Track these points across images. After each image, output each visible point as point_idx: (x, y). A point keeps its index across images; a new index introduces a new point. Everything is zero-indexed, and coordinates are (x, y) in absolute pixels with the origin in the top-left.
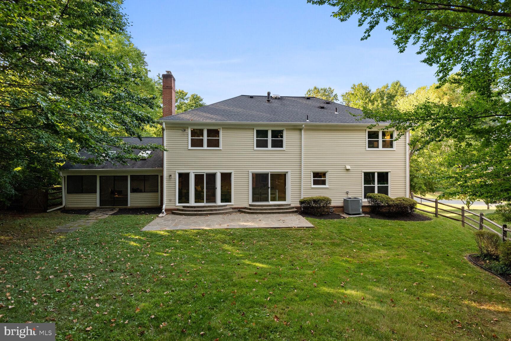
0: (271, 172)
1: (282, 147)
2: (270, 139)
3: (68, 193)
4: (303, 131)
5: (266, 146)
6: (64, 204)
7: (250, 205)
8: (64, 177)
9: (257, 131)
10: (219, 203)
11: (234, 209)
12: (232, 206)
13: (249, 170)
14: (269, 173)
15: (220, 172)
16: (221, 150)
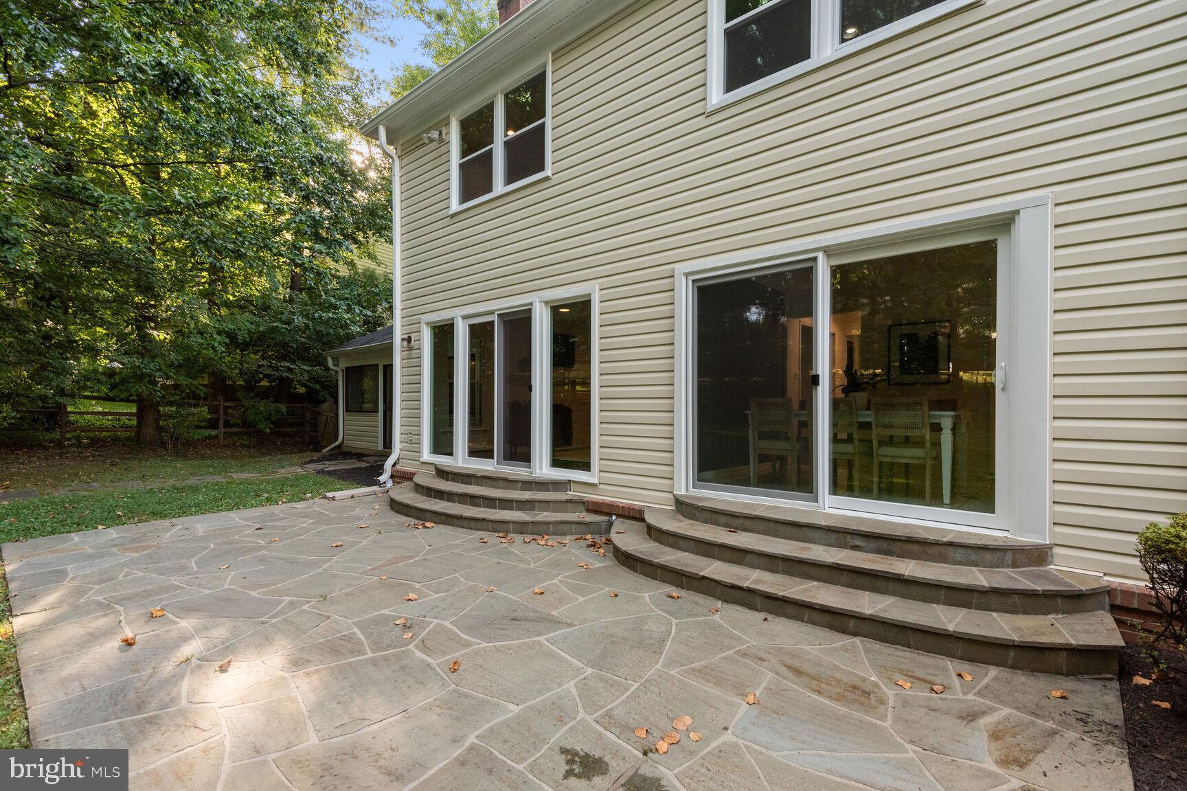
0: (829, 251)
3: (346, 409)
6: (340, 438)
8: (343, 370)
10: (541, 468)
11: (596, 512)
12: (591, 489)
13: (677, 266)
14: (820, 255)
15: (546, 303)
16: (547, 179)
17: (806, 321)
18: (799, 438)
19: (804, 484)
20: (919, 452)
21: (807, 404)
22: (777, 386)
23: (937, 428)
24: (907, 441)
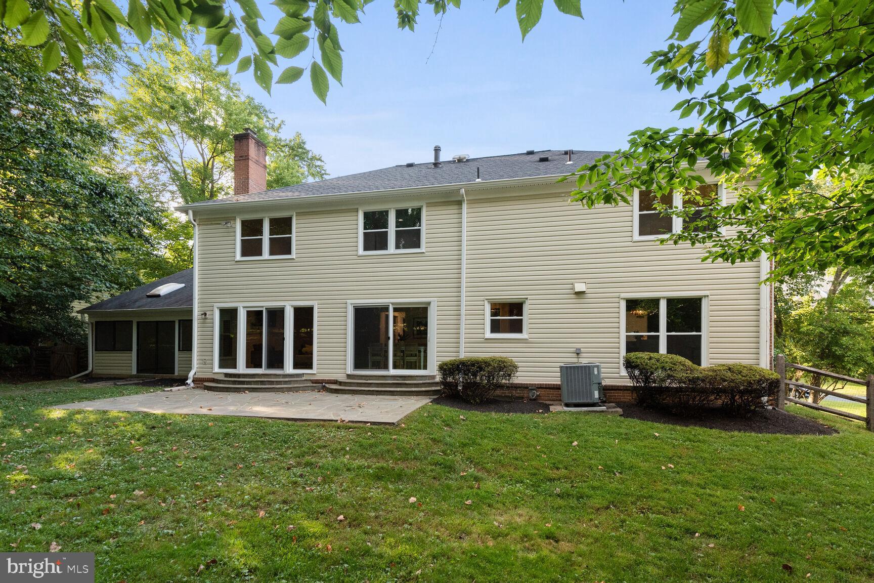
0: (393, 304)
1: (418, 246)
2: (392, 230)
3: (96, 350)
4: (465, 206)
5: (384, 246)
6: (90, 369)
7: (349, 376)
8: (92, 324)
9: (367, 215)
10: (289, 370)
11: (316, 383)
12: (314, 376)
13: (348, 301)
14: (390, 305)
15: (292, 306)
16: (293, 259)
17: (387, 313)
18: (384, 356)
19: (386, 367)
20: (416, 358)
21: (387, 345)
22: (377, 339)
23: (420, 352)
24: (411, 355)
